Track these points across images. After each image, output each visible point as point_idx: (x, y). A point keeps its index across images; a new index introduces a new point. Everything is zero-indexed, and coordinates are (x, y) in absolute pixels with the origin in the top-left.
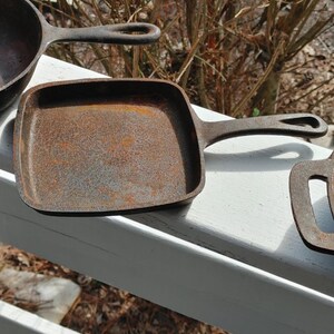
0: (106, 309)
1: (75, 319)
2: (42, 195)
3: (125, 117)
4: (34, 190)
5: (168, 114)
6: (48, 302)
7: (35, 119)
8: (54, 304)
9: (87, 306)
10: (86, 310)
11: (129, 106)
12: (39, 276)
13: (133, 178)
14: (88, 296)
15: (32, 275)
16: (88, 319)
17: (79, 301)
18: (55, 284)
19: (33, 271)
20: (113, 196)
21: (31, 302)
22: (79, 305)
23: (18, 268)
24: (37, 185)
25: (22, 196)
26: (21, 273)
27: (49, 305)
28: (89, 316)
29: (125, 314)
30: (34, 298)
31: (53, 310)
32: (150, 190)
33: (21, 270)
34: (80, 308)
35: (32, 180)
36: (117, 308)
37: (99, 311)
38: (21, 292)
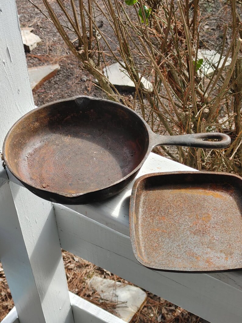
0: (164, 311)
1: (142, 317)
2: (148, 254)
3: (204, 200)
4: (143, 251)
5: (235, 198)
6: (123, 303)
7: (142, 198)
8: (128, 304)
9: (151, 308)
10: (150, 311)
11: (207, 191)
12: (118, 283)
13: (211, 245)
14: (151, 301)
15: (113, 282)
16: (151, 318)
17: (145, 304)
18: (129, 290)
19: (113, 279)
20: (197, 258)
21: (112, 302)
22: (145, 307)
23: (103, 276)
24: (145, 247)
25: (136, 256)
26: (105, 280)
27: (124, 305)
28: (152, 315)
29: (178, 316)
30: (114, 299)
31: (127, 309)
32: (223, 255)
33: (105, 277)
34: (146, 309)
35: (141, 243)
36: (172, 311)
37: (160, 312)
38: (105, 294)
